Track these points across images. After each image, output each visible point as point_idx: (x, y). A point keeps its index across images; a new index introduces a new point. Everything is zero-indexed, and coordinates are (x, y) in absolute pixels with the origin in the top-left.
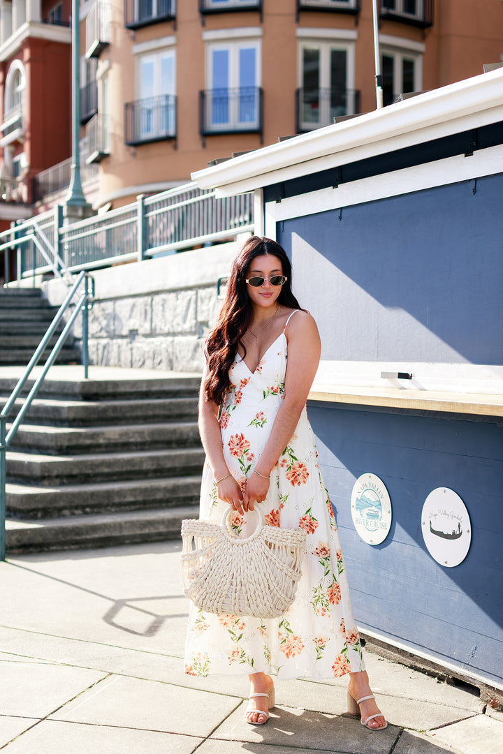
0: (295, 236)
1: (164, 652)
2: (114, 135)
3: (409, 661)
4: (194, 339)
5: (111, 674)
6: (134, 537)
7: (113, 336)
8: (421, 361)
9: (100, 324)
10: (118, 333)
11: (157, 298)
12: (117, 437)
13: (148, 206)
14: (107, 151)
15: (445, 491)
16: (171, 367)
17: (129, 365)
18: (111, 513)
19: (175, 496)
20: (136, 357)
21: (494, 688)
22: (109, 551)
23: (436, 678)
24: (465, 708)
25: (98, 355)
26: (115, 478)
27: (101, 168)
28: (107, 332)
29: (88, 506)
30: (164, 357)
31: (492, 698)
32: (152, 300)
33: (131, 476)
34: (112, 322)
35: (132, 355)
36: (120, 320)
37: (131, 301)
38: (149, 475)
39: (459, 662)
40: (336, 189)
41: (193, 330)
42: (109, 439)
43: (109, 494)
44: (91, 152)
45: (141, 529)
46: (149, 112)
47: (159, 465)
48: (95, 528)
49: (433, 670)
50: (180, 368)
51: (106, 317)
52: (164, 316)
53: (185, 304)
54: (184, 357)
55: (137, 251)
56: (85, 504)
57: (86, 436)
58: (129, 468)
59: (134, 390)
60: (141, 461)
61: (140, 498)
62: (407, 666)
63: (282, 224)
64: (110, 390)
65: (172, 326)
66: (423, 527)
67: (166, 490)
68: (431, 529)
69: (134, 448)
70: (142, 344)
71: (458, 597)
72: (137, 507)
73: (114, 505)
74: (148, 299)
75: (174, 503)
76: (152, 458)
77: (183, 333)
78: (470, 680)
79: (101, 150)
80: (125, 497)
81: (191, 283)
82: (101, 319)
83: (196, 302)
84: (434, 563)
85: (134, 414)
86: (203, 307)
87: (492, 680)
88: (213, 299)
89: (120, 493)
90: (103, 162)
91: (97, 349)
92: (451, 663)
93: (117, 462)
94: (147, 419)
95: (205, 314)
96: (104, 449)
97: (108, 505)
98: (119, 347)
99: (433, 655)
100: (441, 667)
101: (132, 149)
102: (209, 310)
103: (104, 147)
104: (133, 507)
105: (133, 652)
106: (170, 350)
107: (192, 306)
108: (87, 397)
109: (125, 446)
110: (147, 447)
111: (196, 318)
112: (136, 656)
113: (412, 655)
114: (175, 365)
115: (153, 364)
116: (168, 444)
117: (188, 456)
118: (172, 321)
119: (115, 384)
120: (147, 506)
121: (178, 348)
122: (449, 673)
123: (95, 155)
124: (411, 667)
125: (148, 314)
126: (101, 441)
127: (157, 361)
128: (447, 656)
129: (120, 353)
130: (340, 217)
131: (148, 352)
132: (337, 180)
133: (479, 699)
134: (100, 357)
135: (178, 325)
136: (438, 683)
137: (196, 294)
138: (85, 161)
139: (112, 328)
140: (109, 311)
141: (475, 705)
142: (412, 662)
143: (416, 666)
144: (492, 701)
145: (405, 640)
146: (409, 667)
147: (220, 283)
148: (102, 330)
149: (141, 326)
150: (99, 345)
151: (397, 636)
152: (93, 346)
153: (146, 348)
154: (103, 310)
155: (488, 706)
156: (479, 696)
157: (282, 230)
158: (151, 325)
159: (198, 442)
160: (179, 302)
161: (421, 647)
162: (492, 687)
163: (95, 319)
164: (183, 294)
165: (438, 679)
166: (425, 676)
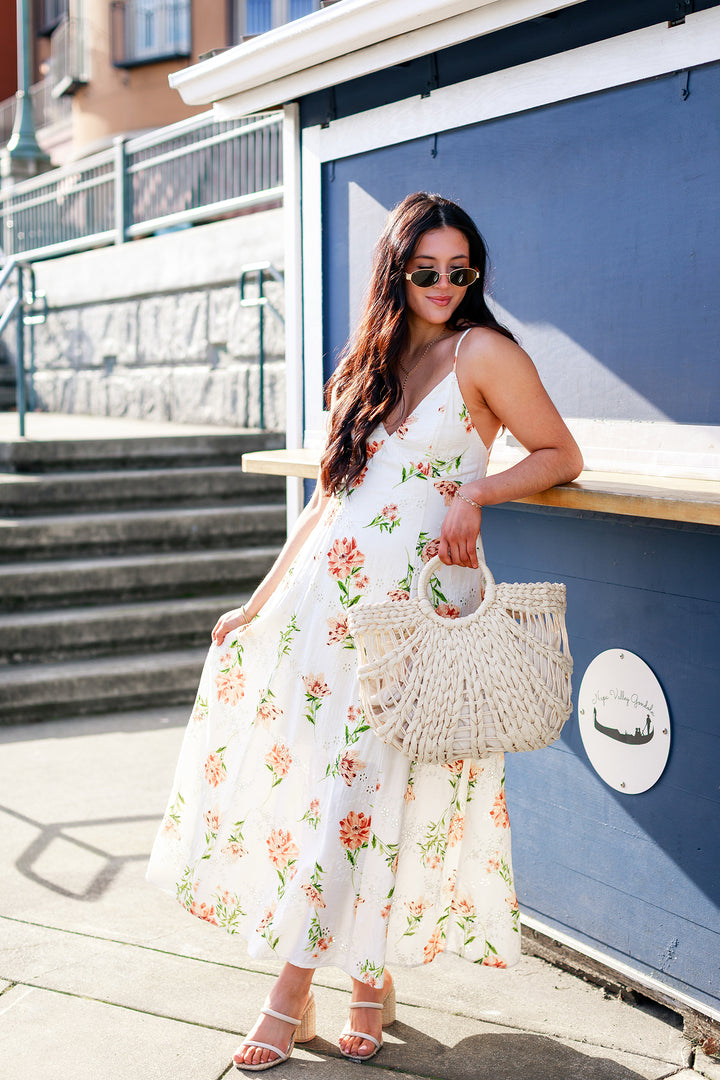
0: (355, 190)
1: (116, 935)
2: (94, 52)
3: (554, 955)
4: (204, 371)
5: (14, 984)
6: (95, 702)
7: (79, 366)
9: (58, 345)
10: (86, 360)
11: (147, 305)
12: (70, 534)
13: (132, 155)
14: (85, 76)
15: (621, 656)
16: (169, 416)
17: (104, 412)
18: (56, 662)
19: (165, 632)
20: (115, 400)
21: (710, 1019)
22: (50, 728)
23: (602, 989)
24: (657, 1055)
25: (55, 397)
26: (66, 602)
27: (75, 104)
28: (70, 359)
29: (17, 651)
30: (158, 399)
31: (705, 1036)
32: (139, 308)
33: (93, 599)
34: (76, 344)
35: (108, 397)
36: (89, 340)
37: (105, 309)
38: (124, 597)
39: (645, 965)
40: (426, 100)
41: (204, 356)
42: (57, 538)
43: (53, 631)
44: (60, 79)
46: (149, 16)
47: (139, 580)
48: (26, 690)
49: (596, 974)
50: (183, 417)
51: (67, 334)
52: (157, 334)
53: (190, 314)
54: (188, 401)
55: (113, 228)
56: (13, 647)
57: (19, 533)
58: (89, 586)
59: (101, 455)
60: (110, 574)
61: (106, 637)
62: (549, 962)
63: (331, 166)
64: (62, 455)
65: (171, 351)
66: (581, 719)
67: (149, 622)
68: (596, 722)
69: (99, 551)
70: (124, 380)
71: (642, 849)
72: (102, 651)
73: (62, 649)
74: (132, 306)
75: (164, 644)
76: (127, 570)
77: (187, 362)
78: (665, 998)
79: (75, 75)
80: (80, 635)
81: (200, 280)
82: (60, 338)
83: (207, 311)
84: (597, 783)
85: (100, 495)
86: (218, 320)
88: (235, 307)
89: (72, 629)
90: (80, 95)
91: (55, 388)
93: (68, 577)
95: (222, 331)
96: (48, 554)
97: (50, 650)
98: (89, 383)
99: (597, 948)
100: (613, 971)
101: (123, 74)
102: (227, 324)
103: (81, 68)
104: (94, 652)
105: (62, 935)
106: (167, 388)
107: (201, 317)
108: (22, 468)
109: (84, 549)
110: (121, 550)
111: (207, 337)
112: (66, 944)
113: (558, 945)
114: (176, 413)
115: (142, 411)
116: (156, 545)
117: (188, 567)
118: (170, 343)
119: (70, 445)
120: (119, 649)
121: (179, 387)
122: (627, 982)
123: (66, 83)
124: (557, 965)
125: (132, 330)
126: (44, 541)
127: (147, 406)
128: (623, 953)
129: (89, 394)
130: (433, 151)
131: (133, 392)
132: (429, 83)
133: (682, 1034)
134: (59, 399)
135: (179, 348)
136: (606, 998)
137: (208, 298)
138: (50, 95)
139: (76, 353)
140: (72, 325)
141: (675, 1048)
142: (558, 957)
143: (566, 964)
144: (706, 1041)
145: (547, 916)
146: (553, 964)
147: (244, 280)
148: (61, 356)
149: (122, 350)
150: (56, 379)
151: (533, 909)
152: (48, 382)
153: (130, 386)
154: (63, 324)
155: (699, 1051)
156: (682, 1030)
157: (331, 179)
158: (137, 349)
159: (207, 542)
160: (180, 311)
161: (576, 931)
162: (706, 1017)
163: (51, 339)
164: (186, 298)
165: (606, 990)
166: (582, 984)
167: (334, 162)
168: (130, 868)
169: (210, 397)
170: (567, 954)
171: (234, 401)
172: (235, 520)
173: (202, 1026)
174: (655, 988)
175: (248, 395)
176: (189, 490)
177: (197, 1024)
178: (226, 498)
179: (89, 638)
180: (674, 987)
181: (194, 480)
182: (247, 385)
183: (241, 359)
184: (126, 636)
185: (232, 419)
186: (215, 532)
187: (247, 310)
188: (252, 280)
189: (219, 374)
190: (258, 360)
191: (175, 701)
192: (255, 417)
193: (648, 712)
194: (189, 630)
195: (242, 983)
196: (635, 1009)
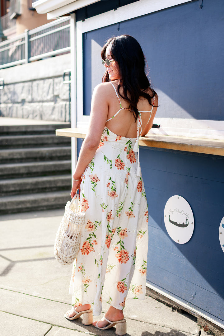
0: (93, 42)
2: (23, 5)
3: (155, 296)
4: (52, 104)
6: (13, 209)
7: (14, 102)
8: (165, 117)
9: (8, 96)
10: (16, 101)
11: (35, 83)
12: (7, 155)
14: (20, 13)
15: (178, 198)
16: (41, 118)
17: (21, 117)
19: (37, 187)
20: (25, 113)
21: (206, 319)
23: (171, 308)
24: (188, 331)
25: (7, 112)
27: (17, 21)
28: (11, 100)
30: (38, 113)
31: (204, 325)
32: (32, 84)
33: (14, 176)
34: (13, 96)
35: (23, 112)
36: (17, 94)
37: (22, 85)
38: (24, 176)
39: (185, 301)
40: (116, 11)
41: (52, 99)
42: (3, 157)
44: (12, 13)
45: (17, 205)
47: (29, 170)
49: (169, 303)
50: (46, 119)
51: (10, 92)
52: (38, 92)
53: (48, 86)
54: (47, 114)
55: (24, 59)
58: (13, 172)
59: (18, 130)
60: (19, 168)
61: (18, 189)
62: (154, 298)
63: (85, 34)
64: (5, 130)
65: (42, 97)
66: (165, 218)
67: (32, 184)
68: (170, 220)
69: (17, 161)
70: (28, 107)
71: (184, 262)
72: (16, 193)
73: (3, 192)
74: (30, 83)
76: (25, 167)
77: (47, 101)
78: (191, 312)
79: (17, 12)
80: (9, 188)
81: (51, 75)
82: (8, 94)
83: (53, 85)
84: (170, 240)
85: (17, 143)
86: (57, 88)
87: (205, 314)
88: (62, 84)
89: (7, 186)
90: (19, 18)
91: (6, 109)
92: (181, 300)
93: (6, 169)
95: (58, 91)
98: (17, 108)
99: (169, 294)
100: (174, 302)
101: (32, 12)
102: (59, 89)
103: (19, 10)
104: (14, 193)
106: (41, 109)
107: (51, 87)
109: (12, 160)
110: (23, 161)
111: (53, 93)
113: (157, 293)
114: (44, 117)
115: (33, 116)
116: (35, 159)
117: (45, 166)
118: (42, 95)
119: (8, 127)
120: (22, 192)
121: (45, 109)
122: (179, 306)
123: (14, 15)
124: (156, 299)
125: (30, 91)
127: (35, 115)
128: (178, 296)
129: (17, 111)
130: (118, 28)
131: (31, 111)
132: (117, 5)
133: (197, 324)
135: (45, 97)
136: (172, 311)
137: (54, 81)
138: (9, 18)
139: (13, 98)
140: (12, 90)
141: (194, 329)
142: (157, 297)
143: (159, 299)
144: (205, 327)
145: (154, 283)
146: (155, 299)
147: (65, 75)
148: (8, 99)
149: (27, 97)
150: (7, 106)
151: (149, 281)
152: (4, 107)
153: (29, 109)
154: (9, 89)
155: (202, 330)
156: (197, 323)
157: (85, 38)
159: (51, 158)
160: (45, 85)
161: (163, 289)
163: (5, 94)
164: (47, 81)
165: (172, 308)
166: (164, 306)
167: (87, 33)
168: (18, 265)
169: (54, 112)
170: (160, 296)
171: (62, 113)
172: (60, 151)
173: (37, 320)
174: (188, 308)
175: (66, 112)
176: (46, 142)
177: (35, 320)
178: (58, 144)
179: (12, 189)
180: (194, 308)
181: (48, 138)
182: (65, 108)
183: (64, 100)
184: (24, 188)
185: (61, 119)
186: (54, 155)
187: (66, 85)
188: (67, 75)
189: (57, 105)
190: (69, 101)
191: (39, 209)
192: (68, 119)
193: (187, 217)
194: (44, 186)
195: (51, 305)
196: (182, 315)
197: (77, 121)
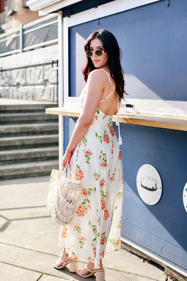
0: (77, 35)
2: (18, 4)
3: (129, 249)
4: (42, 87)
6: (10, 176)
7: (10, 85)
8: (138, 98)
9: (5, 80)
10: (12, 84)
11: (28, 69)
12: (4, 130)
13: (24, 29)
14: (16, 10)
15: (149, 166)
16: (33, 99)
17: (16, 98)
19: (29, 157)
20: (20, 94)
23: (142, 259)
24: (157, 279)
25: (4, 94)
26: (3, 149)
27: (13, 17)
28: (8, 84)
30: (30, 95)
31: (170, 274)
32: (26, 70)
33: (10, 148)
34: (9, 80)
35: (18, 94)
36: (13, 79)
37: (17, 71)
38: (19, 147)
39: (154, 253)
41: (43, 83)
44: (9, 11)
45: (13, 172)
47: (23, 143)
49: (141, 255)
50: (37, 99)
51: (7, 77)
52: (30, 77)
53: (39, 71)
54: (38, 95)
55: (19, 49)
58: (9, 144)
59: (14, 109)
60: (15, 141)
61: (13, 158)
62: (128, 251)
63: (71, 28)
65: (34, 81)
66: (137, 183)
67: (25, 154)
68: (141, 185)
69: (12, 135)
70: (22, 89)
71: (154, 220)
72: (12, 162)
74: (24, 70)
75: (29, 160)
76: (20, 140)
77: (38, 84)
78: (160, 263)
79: (13, 10)
80: (6, 158)
81: (41, 63)
82: (5, 78)
83: (43, 71)
85: (13, 120)
86: (46, 73)
88: (50, 70)
89: (4, 156)
90: (14, 15)
91: (4, 91)
92: (150, 253)
94: (19, 122)
95: (47, 76)
98: (13, 90)
99: (141, 248)
100: (145, 254)
101: (26, 10)
102: (48, 74)
103: (15, 8)
104: (10, 162)
106: (33, 92)
107: (42, 73)
109: (8, 134)
110: (18, 135)
111: (43, 78)
113: (130, 246)
114: (35, 98)
115: (26, 97)
116: (28, 133)
117: (36, 140)
118: (34, 79)
120: (17, 161)
121: (36, 91)
122: (149, 258)
123: (10, 12)
124: (130, 252)
125: (24, 76)
127: (28, 96)
128: (148, 250)
129: (13, 93)
130: (98, 23)
131: (24, 93)
132: (97, 4)
133: (164, 273)
134: (5, 94)
135: (36, 81)
136: (143, 262)
137: (44, 67)
138: (7, 15)
139: (9, 82)
140: (9, 75)
141: (162, 277)
142: (131, 250)
143: (133, 252)
144: (171, 275)
146: (129, 252)
147: (53, 63)
148: (5, 83)
149: (21, 81)
150: (4, 89)
151: (123, 236)
152: (2, 90)
153: (23, 91)
154: (6, 74)
155: (169, 278)
156: (164, 272)
157: (71, 32)
158: (25, 81)
159: (42, 133)
160: (37, 71)
161: (135, 243)
162: (171, 268)
163: (3, 78)
164: (38, 67)
165: (143, 259)
166: (137, 257)
168: (13, 223)
169: (44, 94)
170: (133, 249)
171: (50, 95)
172: (49, 127)
173: (29, 270)
174: (157, 260)
175: (54, 93)
176: (37, 119)
177: (28, 269)
178: (47, 121)
179: (9, 158)
180: (162, 259)
181: (39, 116)
182: (54, 91)
183: (52, 84)
184: (19, 158)
185: (50, 100)
186: (44, 130)
187: (54, 71)
188: (55, 63)
189: (46, 88)
190: (56, 84)
191: (31, 175)
192: (55, 99)
193: (156, 182)
194: (36, 156)
195: (42, 257)
196: (151, 265)
197: (63, 102)
